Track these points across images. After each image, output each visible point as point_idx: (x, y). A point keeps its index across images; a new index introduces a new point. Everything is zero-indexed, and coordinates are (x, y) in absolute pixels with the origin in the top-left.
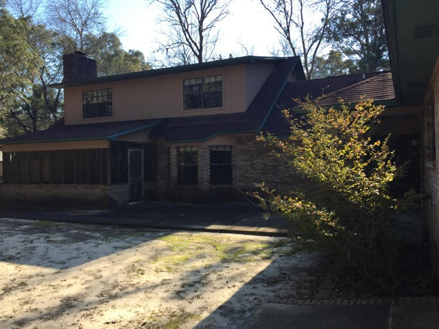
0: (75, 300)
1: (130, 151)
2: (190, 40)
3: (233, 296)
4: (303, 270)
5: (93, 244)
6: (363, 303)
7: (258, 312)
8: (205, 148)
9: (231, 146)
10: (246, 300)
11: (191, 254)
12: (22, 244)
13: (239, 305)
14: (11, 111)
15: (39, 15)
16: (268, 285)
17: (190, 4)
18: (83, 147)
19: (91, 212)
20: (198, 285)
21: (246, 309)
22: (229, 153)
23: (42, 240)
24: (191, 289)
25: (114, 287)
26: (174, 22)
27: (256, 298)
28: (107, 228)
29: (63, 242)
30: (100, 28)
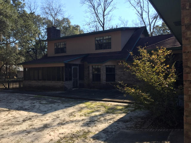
0: (49, 125)
1: (73, 67)
2: (99, 20)
3: (109, 126)
4: (139, 117)
5: (57, 105)
6: (161, 130)
7: (118, 132)
8: (103, 66)
9: (115, 66)
10: (114, 128)
11: (95, 110)
12: (31, 104)
13: (111, 130)
14: (27, 51)
15: (38, 11)
16: (124, 123)
17: (99, 5)
18: (54, 66)
19: (58, 92)
20: (96, 122)
21: (113, 131)
22: (114, 68)
23: (38, 103)
24: (93, 123)
25: (64, 121)
26: (93, 13)
27: (118, 128)
28: (63, 99)
29: (46, 104)
30: (62, 16)
